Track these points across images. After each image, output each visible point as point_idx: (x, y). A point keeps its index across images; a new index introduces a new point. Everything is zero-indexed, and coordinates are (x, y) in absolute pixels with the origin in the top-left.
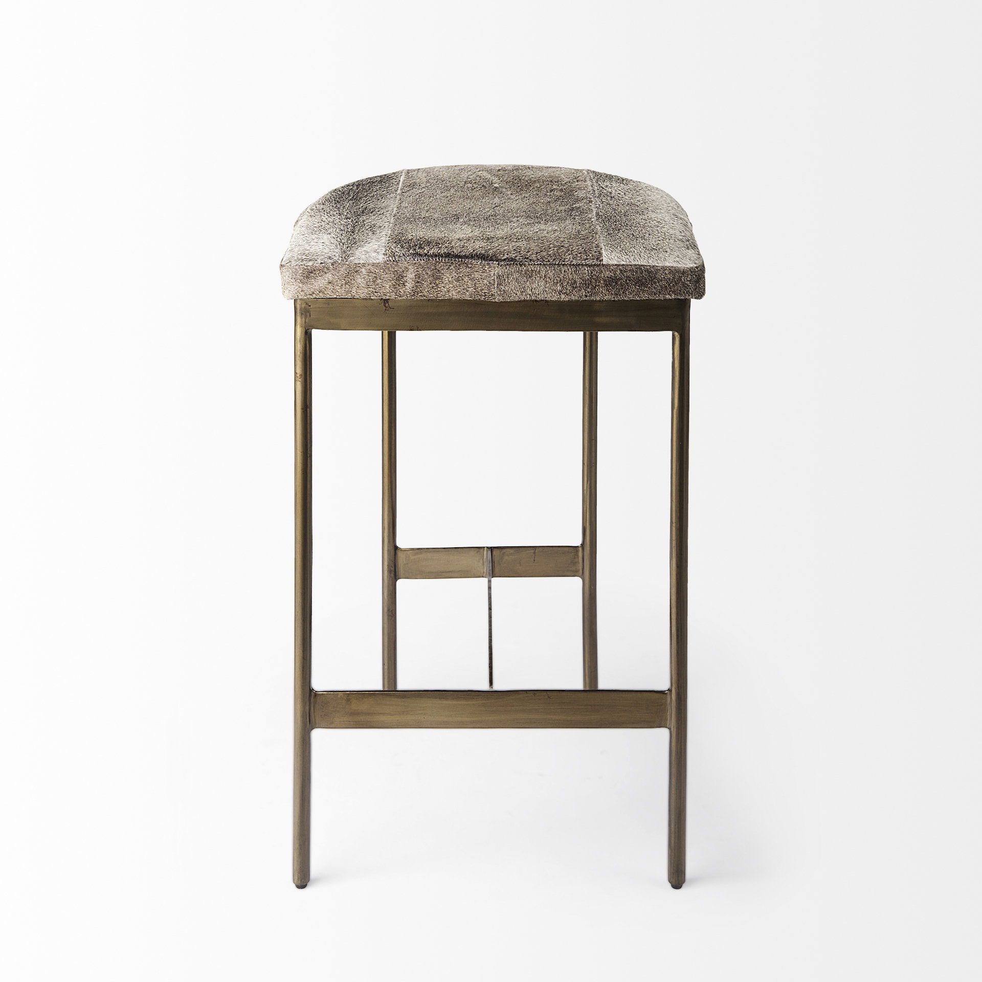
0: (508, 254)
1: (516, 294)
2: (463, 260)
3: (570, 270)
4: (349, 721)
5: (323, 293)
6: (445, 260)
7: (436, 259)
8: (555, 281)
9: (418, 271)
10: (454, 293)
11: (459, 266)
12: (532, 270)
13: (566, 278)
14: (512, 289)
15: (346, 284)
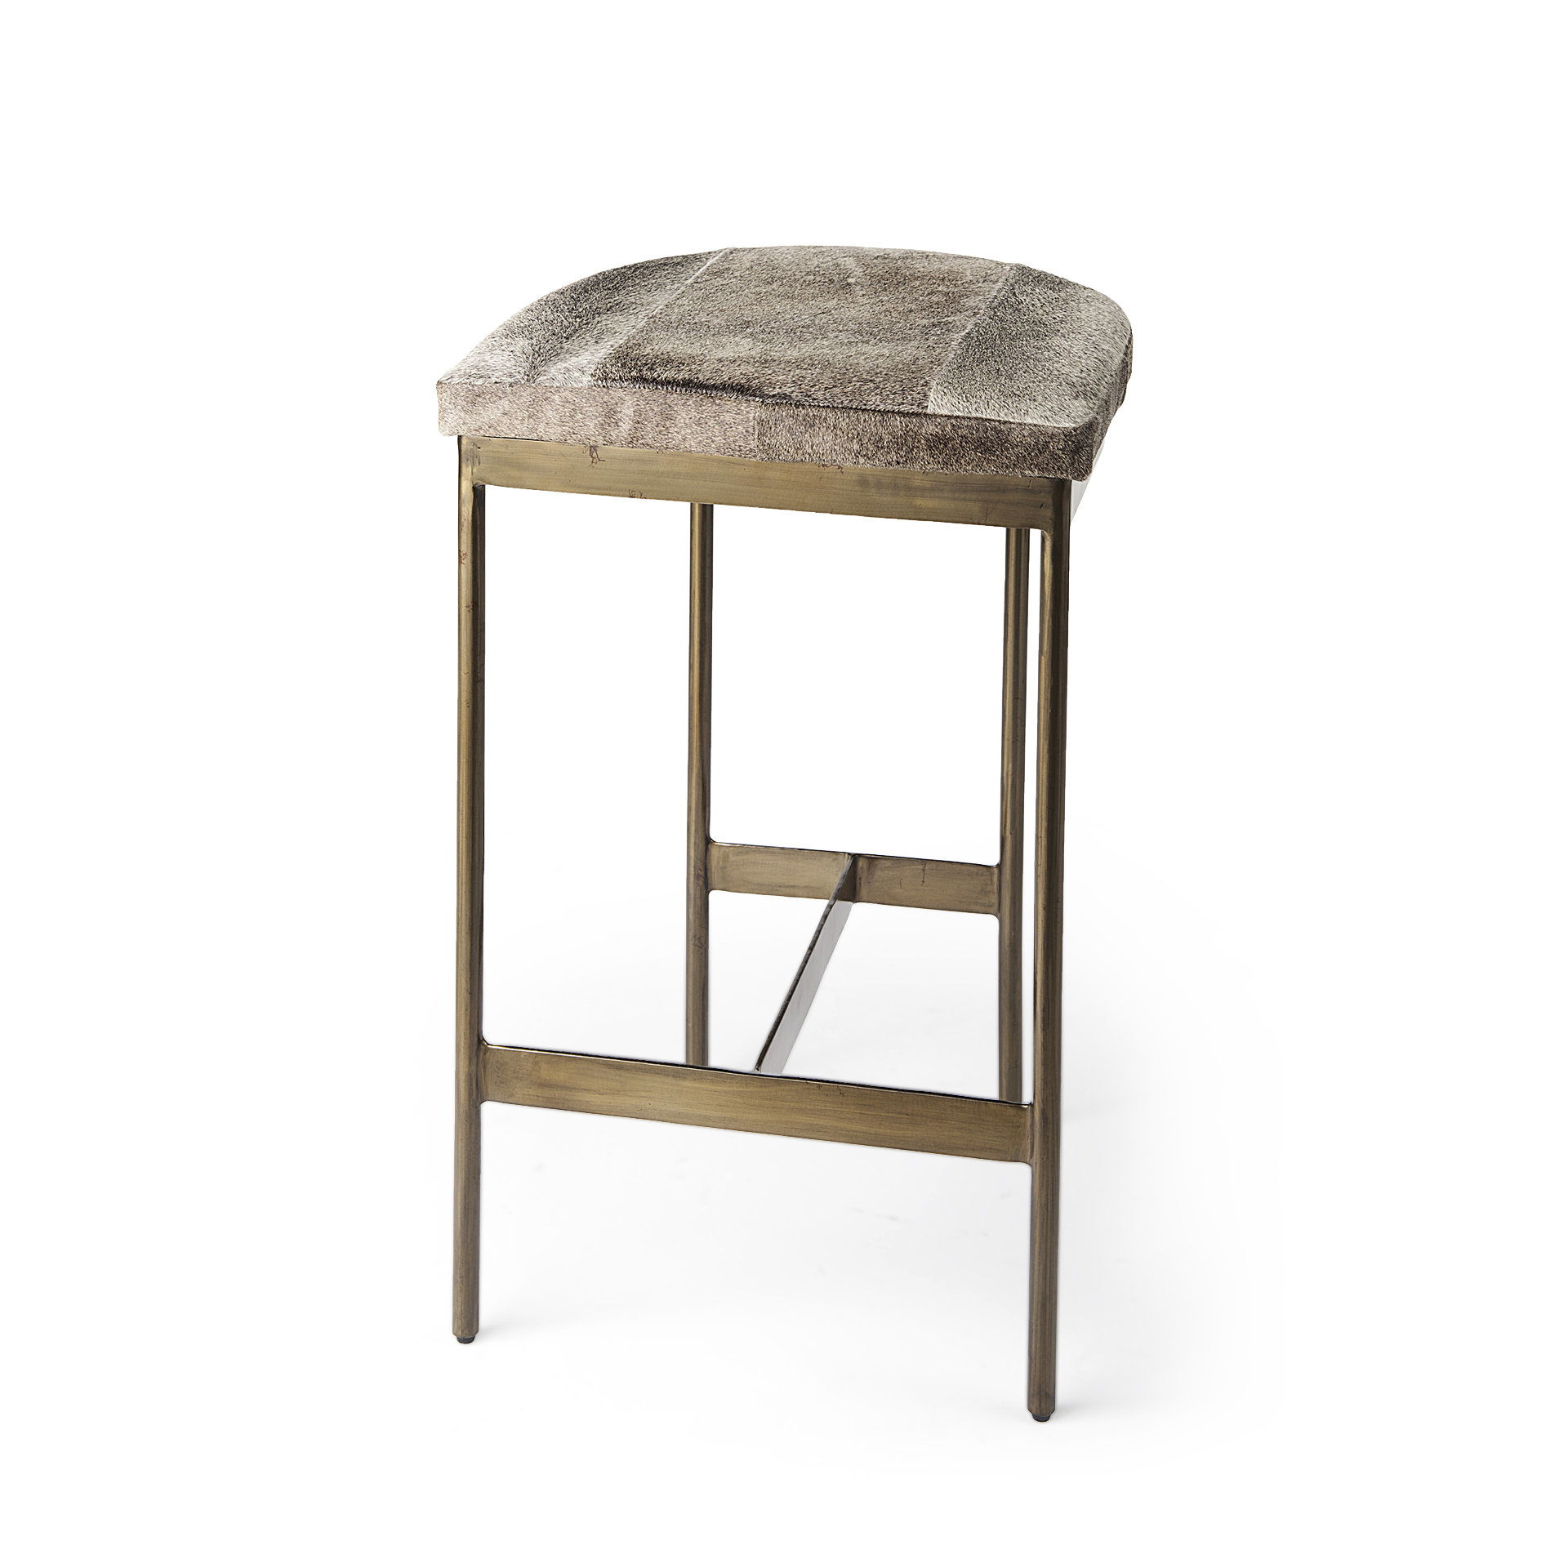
0: (780, 388)
1: (788, 452)
2: (709, 392)
3: (873, 419)
4: (538, 1096)
5: (495, 429)
6: (681, 391)
7: (667, 389)
8: (850, 435)
9: (638, 405)
10: (693, 444)
11: (701, 401)
12: (814, 415)
13: (867, 431)
14: (781, 444)
15: (530, 417)
